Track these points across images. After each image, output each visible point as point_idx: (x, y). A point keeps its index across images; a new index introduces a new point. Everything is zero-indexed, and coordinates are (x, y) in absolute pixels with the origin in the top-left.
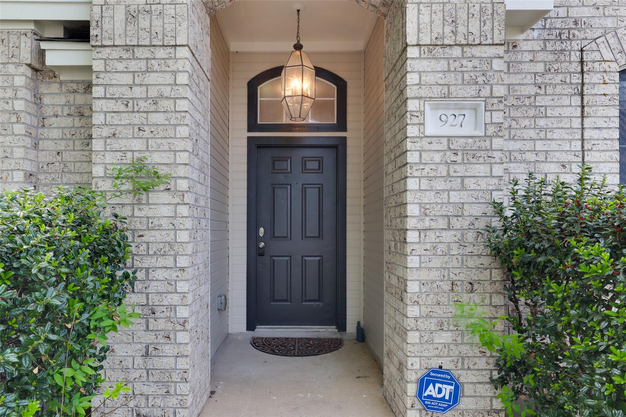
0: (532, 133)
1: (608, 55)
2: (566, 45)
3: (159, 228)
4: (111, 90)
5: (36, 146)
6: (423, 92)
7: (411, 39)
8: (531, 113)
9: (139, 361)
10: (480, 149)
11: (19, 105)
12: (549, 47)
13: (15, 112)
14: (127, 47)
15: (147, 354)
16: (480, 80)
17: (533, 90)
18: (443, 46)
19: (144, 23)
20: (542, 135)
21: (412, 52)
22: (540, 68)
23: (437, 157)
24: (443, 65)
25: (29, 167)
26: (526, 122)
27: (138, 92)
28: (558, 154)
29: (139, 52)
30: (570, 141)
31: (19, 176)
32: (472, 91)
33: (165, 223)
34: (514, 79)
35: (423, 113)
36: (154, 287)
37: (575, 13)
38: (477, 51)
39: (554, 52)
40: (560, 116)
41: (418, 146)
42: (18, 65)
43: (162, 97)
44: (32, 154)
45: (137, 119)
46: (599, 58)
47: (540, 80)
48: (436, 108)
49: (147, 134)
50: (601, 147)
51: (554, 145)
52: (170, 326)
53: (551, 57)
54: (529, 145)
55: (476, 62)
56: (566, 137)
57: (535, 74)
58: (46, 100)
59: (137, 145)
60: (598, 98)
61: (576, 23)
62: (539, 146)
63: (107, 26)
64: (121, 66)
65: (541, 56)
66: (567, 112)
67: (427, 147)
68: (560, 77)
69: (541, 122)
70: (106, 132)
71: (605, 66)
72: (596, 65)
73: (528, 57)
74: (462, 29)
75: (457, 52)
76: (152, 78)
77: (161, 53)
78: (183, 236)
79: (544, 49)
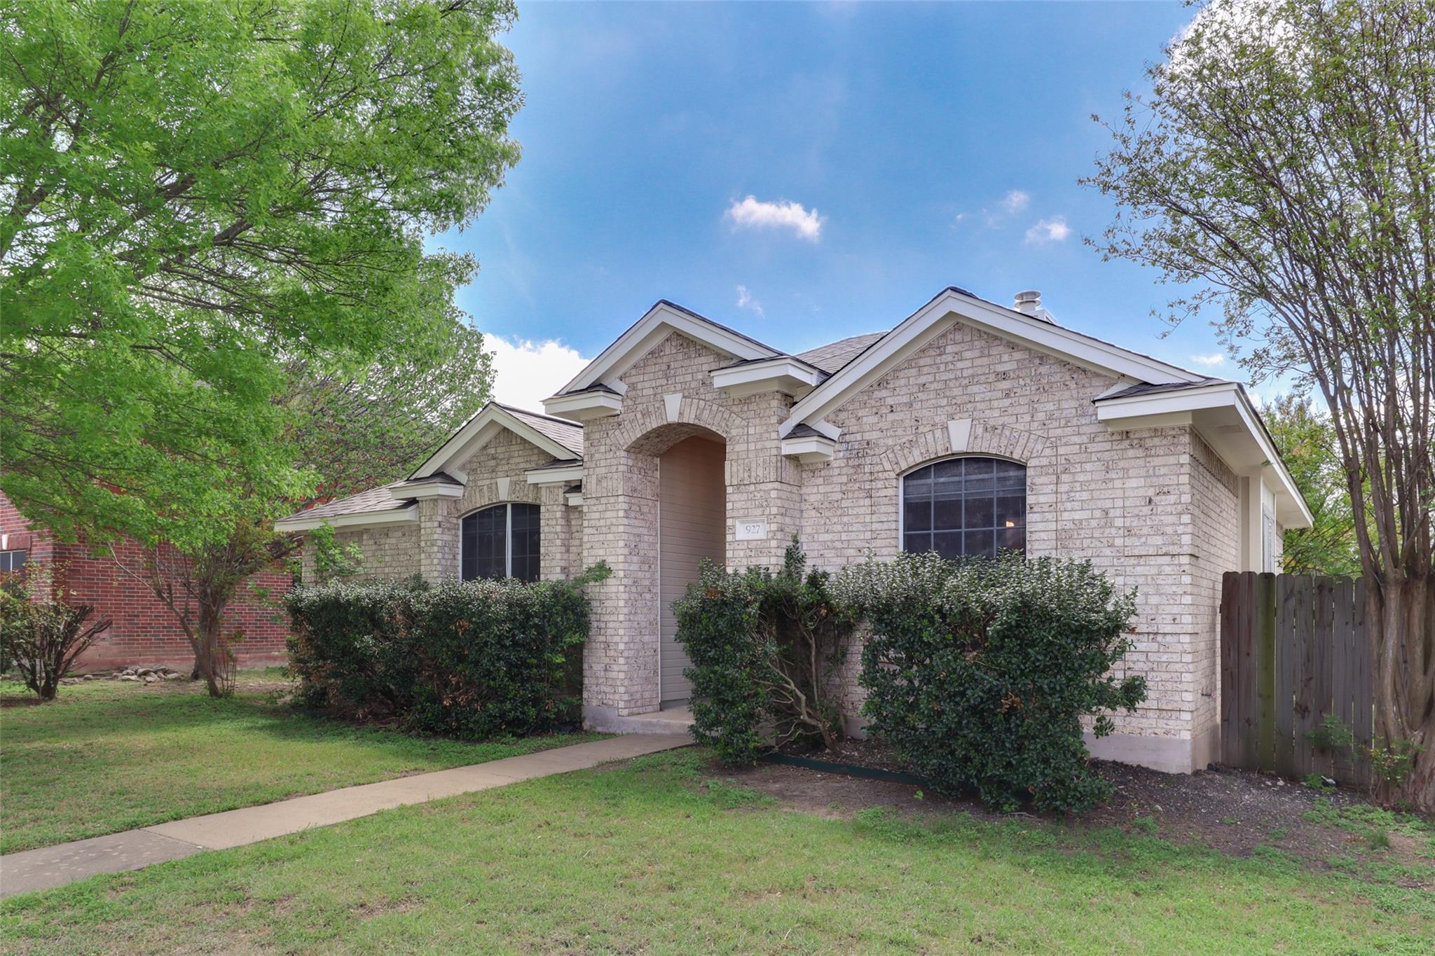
0: (839, 528)
1: (888, 467)
2: (861, 461)
3: (610, 599)
4: (592, 522)
5: (568, 551)
6: (735, 514)
7: (727, 483)
8: (839, 512)
9: (603, 673)
10: (764, 548)
11: (558, 529)
12: (851, 463)
13: (556, 533)
14: (597, 498)
15: (606, 670)
16: (764, 504)
17: (839, 496)
18: (745, 485)
19: (604, 484)
20: (846, 529)
21: (729, 490)
22: (844, 479)
23: (742, 554)
24: (744, 496)
25: (563, 564)
26: (835, 520)
27: (602, 523)
28: (856, 542)
29: (604, 501)
30: (864, 532)
31: (558, 570)
32: (759, 511)
33: (613, 596)
34: (828, 489)
35: (734, 526)
36: (610, 632)
37: (867, 436)
38: (763, 487)
39: (853, 467)
40: (857, 514)
41: (732, 547)
42: (558, 505)
43: (612, 525)
44: (566, 556)
45: (601, 537)
46: (881, 469)
47: (844, 488)
48: (743, 522)
49: (606, 546)
50: (883, 536)
51: (853, 536)
52: (616, 654)
53: (852, 471)
54: (837, 537)
55: (762, 493)
56: (862, 529)
57: (841, 483)
58: (573, 523)
59: (601, 552)
60: (881, 499)
61: (868, 444)
62: (844, 537)
63: (588, 487)
64: (595, 509)
65: (845, 471)
66: (862, 510)
67: (737, 547)
68: (858, 485)
69: (845, 519)
70: (588, 545)
71: (886, 475)
72: (880, 474)
73: (837, 472)
74: (753, 474)
75: (752, 488)
76: (609, 514)
77: (612, 500)
78: (622, 603)
79: (847, 465)
